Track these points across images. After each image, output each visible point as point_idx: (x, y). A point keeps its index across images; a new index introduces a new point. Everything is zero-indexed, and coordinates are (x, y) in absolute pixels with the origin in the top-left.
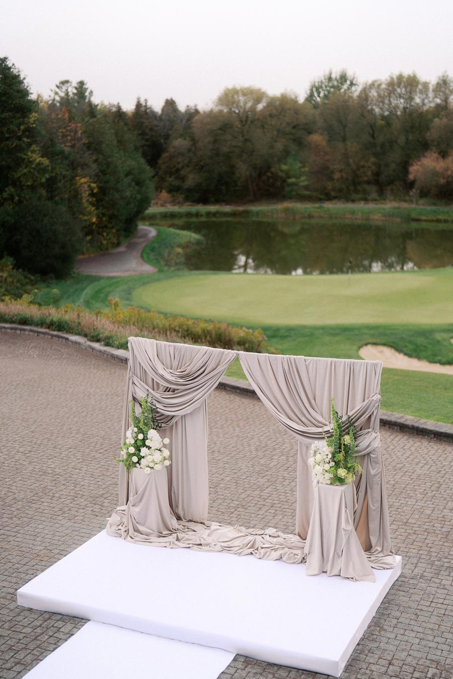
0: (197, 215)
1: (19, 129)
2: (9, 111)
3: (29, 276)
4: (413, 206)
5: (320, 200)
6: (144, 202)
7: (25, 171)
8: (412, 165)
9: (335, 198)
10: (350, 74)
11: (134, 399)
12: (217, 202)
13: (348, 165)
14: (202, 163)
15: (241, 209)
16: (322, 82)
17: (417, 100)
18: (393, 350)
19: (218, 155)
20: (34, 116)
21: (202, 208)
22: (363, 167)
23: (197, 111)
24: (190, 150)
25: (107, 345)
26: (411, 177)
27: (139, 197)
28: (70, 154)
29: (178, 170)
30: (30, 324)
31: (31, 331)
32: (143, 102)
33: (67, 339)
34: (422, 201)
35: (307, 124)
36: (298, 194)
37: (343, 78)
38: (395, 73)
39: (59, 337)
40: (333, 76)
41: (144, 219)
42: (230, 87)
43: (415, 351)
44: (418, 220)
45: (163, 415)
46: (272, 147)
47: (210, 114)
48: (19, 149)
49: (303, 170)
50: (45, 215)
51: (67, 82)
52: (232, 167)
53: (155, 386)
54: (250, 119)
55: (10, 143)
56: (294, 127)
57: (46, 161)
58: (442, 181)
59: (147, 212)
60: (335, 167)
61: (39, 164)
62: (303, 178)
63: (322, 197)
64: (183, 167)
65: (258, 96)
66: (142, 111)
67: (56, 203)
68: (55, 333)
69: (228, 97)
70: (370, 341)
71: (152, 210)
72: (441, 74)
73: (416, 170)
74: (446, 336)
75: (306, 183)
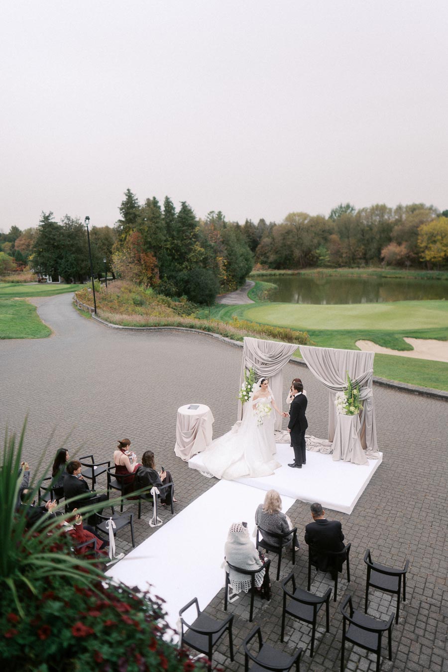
0: (275, 275)
1: (190, 234)
2: (186, 226)
3: (194, 304)
4: (383, 270)
5: (336, 267)
6: (249, 269)
7: (193, 254)
8: (383, 249)
9: (343, 266)
10: (351, 204)
11: (246, 368)
12: (284, 268)
13: (350, 249)
14: (277, 250)
15: (296, 272)
16: (337, 209)
17: (386, 217)
18: (373, 343)
19: (285, 246)
20: (197, 229)
21: (277, 272)
22: (358, 251)
23: (275, 225)
24: (271, 244)
25: (232, 339)
26: (382, 255)
27: (247, 266)
28: (214, 246)
29: (265, 253)
30: (195, 328)
31: (195, 331)
32: (249, 220)
33: (212, 336)
34: (388, 268)
35: (329, 230)
36: (324, 264)
37: (348, 206)
38: (375, 204)
39: (209, 334)
40: (343, 206)
41: (249, 277)
42: (291, 212)
43: (384, 343)
44: (386, 277)
45: (260, 376)
46: (312, 242)
47: (281, 226)
48: (191, 244)
49: (327, 253)
50: (202, 276)
51: (213, 212)
52: (292, 251)
53: (257, 361)
54: (301, 228)
55: (186, 241)
56: (323, 232)
57: (203, 250)
58: (398, 257)
59: (250, 274)
60: (343, 251)
61: (200, 251)
62: (327, 257)
63: (336, 266)
64: (268, 252)
65: (305, 216)
66: (248, 225)
67: (207, 270)
68: (207, 333)
69: (290, 218)
70: (361, 338)
71: (253, 273)
72: (398, 204)
73: (385, 252)
74: (401, 336)
75: (328, 259)
